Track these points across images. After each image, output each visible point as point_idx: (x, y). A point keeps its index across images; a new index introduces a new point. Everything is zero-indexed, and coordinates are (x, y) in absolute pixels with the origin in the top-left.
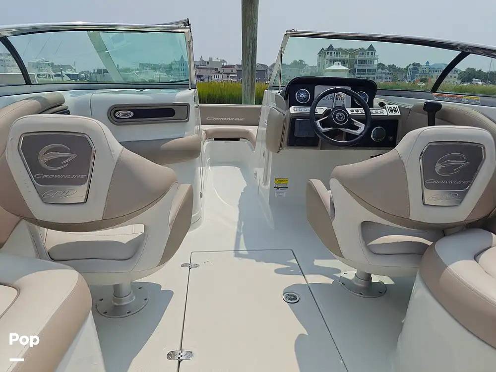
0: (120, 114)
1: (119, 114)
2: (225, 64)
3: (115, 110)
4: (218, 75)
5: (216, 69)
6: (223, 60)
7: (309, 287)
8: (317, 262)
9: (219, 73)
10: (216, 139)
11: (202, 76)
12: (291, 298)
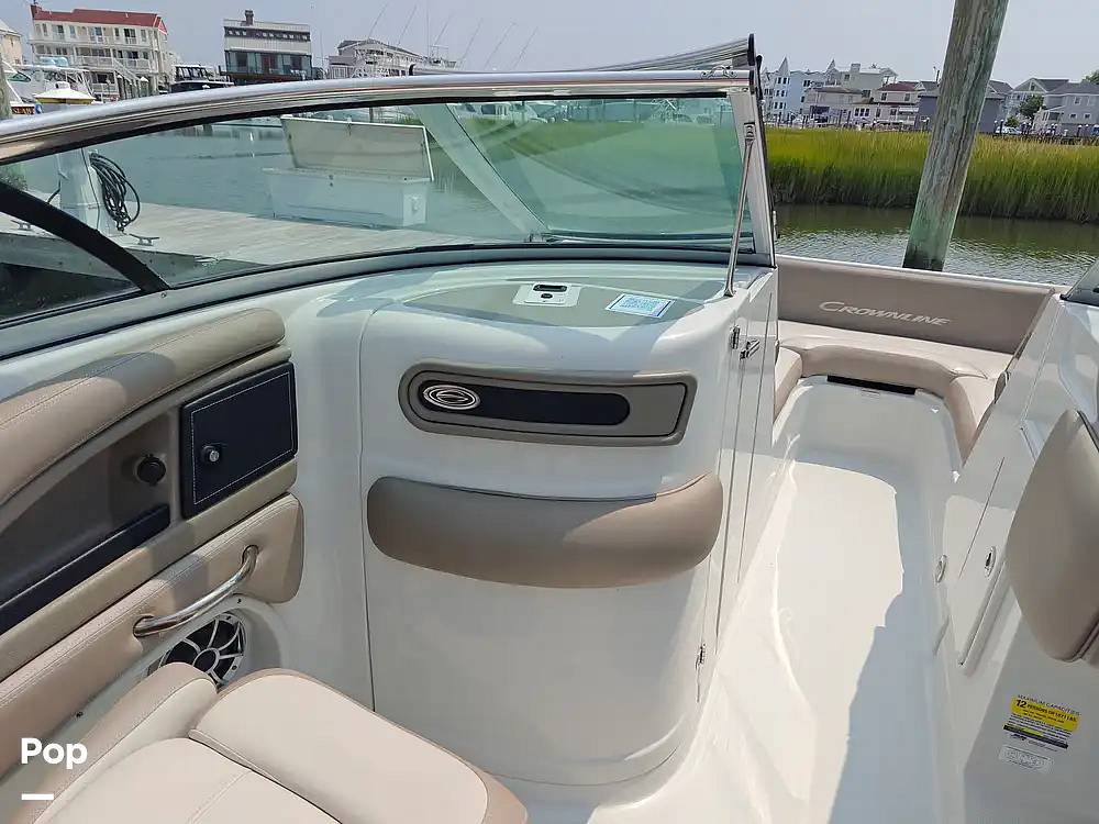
0: (437, 395)
1: (434, 395)
2: (891, 81)
3: (426, 377)
4: (865, 107)
5: (866, 93)
6: (889, 70)
9: (871, 102)
10: (833, 379)
11: (825, 109)
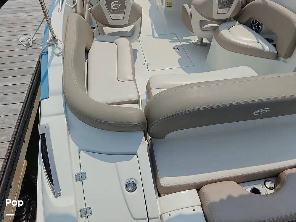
7: (182, 46)
8: (184, 38)
12: (176, 49)
